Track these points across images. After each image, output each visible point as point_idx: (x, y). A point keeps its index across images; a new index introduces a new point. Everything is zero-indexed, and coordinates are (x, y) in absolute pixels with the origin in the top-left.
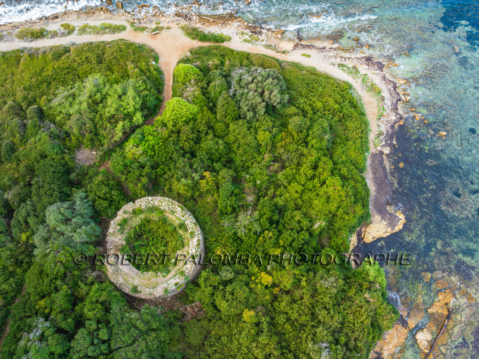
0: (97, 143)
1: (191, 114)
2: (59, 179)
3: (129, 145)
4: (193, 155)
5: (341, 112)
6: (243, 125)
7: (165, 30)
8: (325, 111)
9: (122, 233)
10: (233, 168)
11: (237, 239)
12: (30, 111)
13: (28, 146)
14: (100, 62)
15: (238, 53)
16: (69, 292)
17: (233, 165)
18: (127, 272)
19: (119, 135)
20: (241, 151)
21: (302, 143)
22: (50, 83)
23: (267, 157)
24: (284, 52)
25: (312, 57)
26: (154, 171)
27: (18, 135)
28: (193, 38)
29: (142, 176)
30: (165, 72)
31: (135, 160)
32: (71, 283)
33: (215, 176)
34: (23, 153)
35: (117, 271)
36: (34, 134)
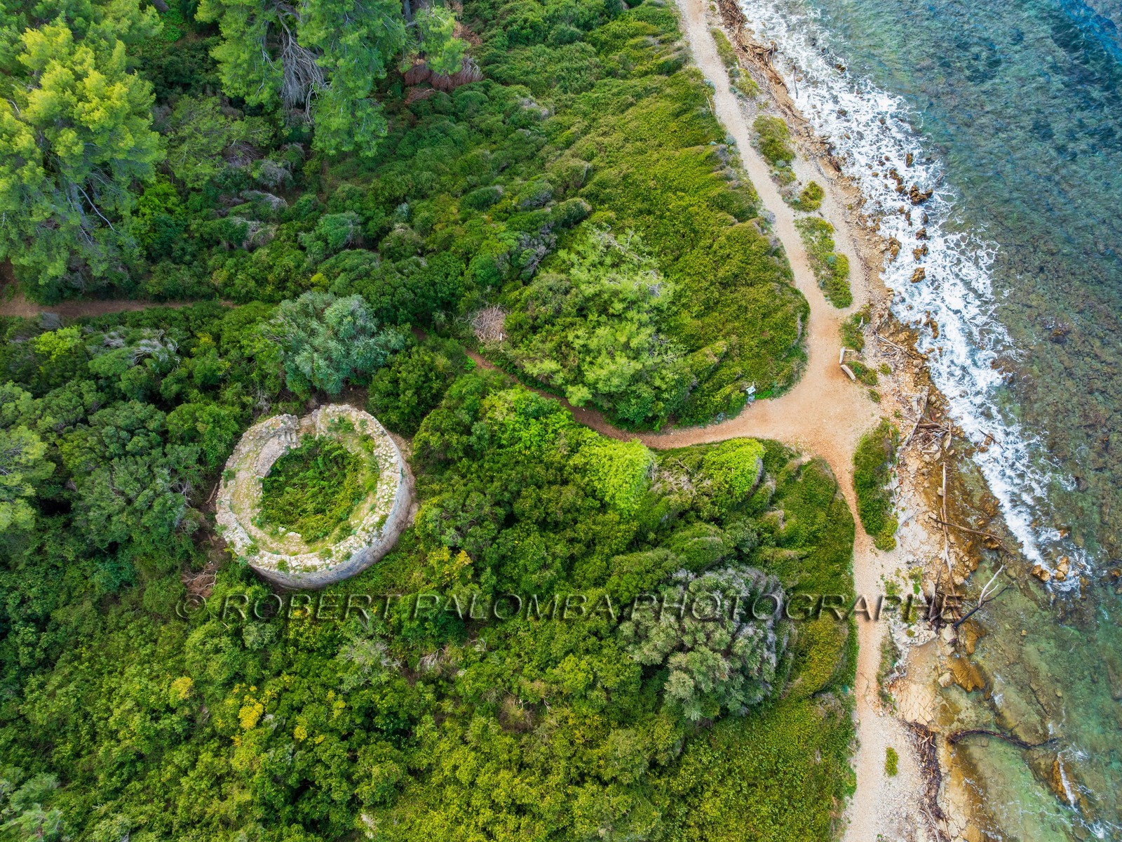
3: (510, 394)
7: (866, 389)
9: (329, 429)
12: (574, 203)
13: (490, 226)
15: (837, 575)
16: (221, 373)
18: (261, 456)
22: (649, 212)
23: (538, 688)
24: (884, 698)
25: (893, 780)
27: (514, 202)
28: (856, 459)
30: (739, 419)
31: (482, 414)
35: (262, 439)
36: (512, 228)
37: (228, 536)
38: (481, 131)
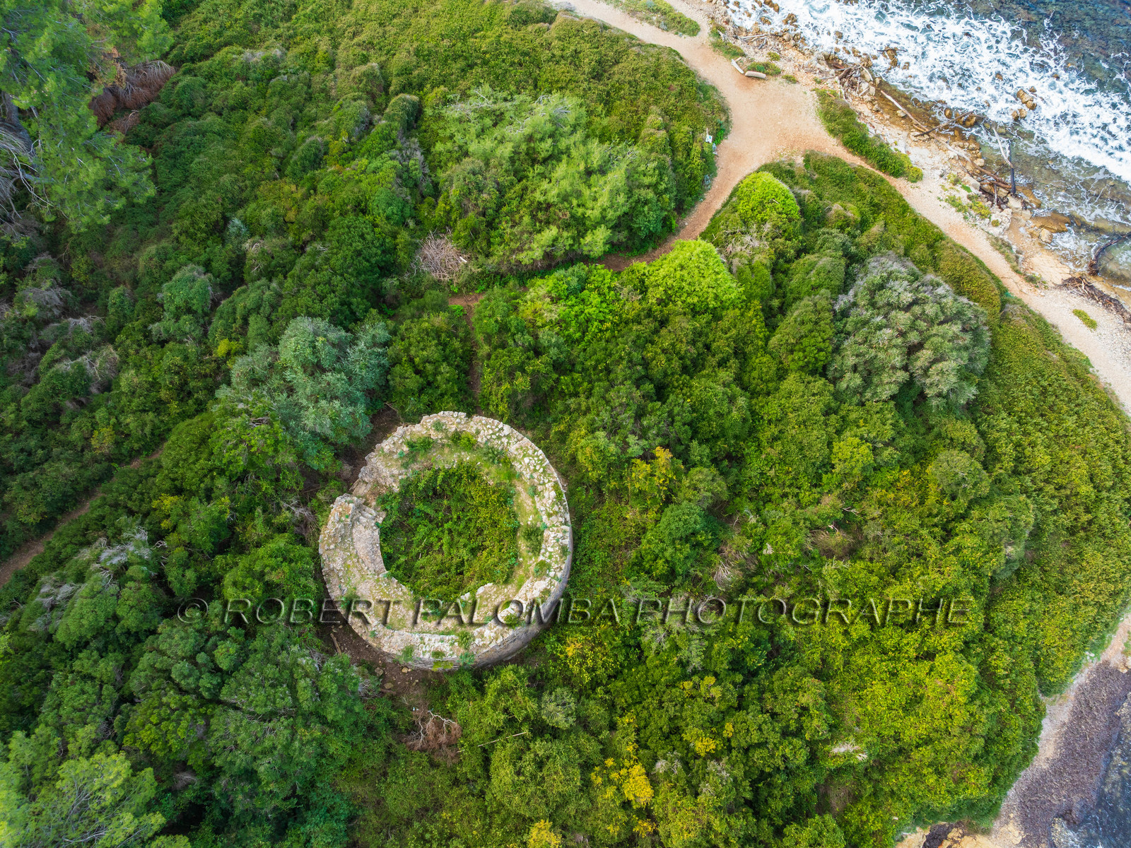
0: (481, 243)
1: (716, 297)
2: (359, 274)
3: (541, 288)
4: (661, 392)
5: (1088, 511)
6: (820, 394)
7: (779, 79)
8: (1047, 481)
9: (406, 466)
10: (732, 478)
11: (633, 647)
12: (399, 102)
13: (348, 171)
14: (597, 76)
15: (915, 221)
16: (227, 516)
17: (735, 470)
18: (361, 554)
19: (534, 253)
20: (774, 452)
21: (935, 525)
22: (471, 66)
23: (830, 504)
24: (1031, 280)
25: (1099, 330)
26: (555, 376)
27: (344, 138)
28: (832, 131)
29: (524, 371)
30: (720, 172)
31: (531, 328)
32: (243, 500)
33: (676, 471)
34: (330, 178)
35: (344, 537)
36: (373, 154)
37: (424, 655)
38: (233, 109)
